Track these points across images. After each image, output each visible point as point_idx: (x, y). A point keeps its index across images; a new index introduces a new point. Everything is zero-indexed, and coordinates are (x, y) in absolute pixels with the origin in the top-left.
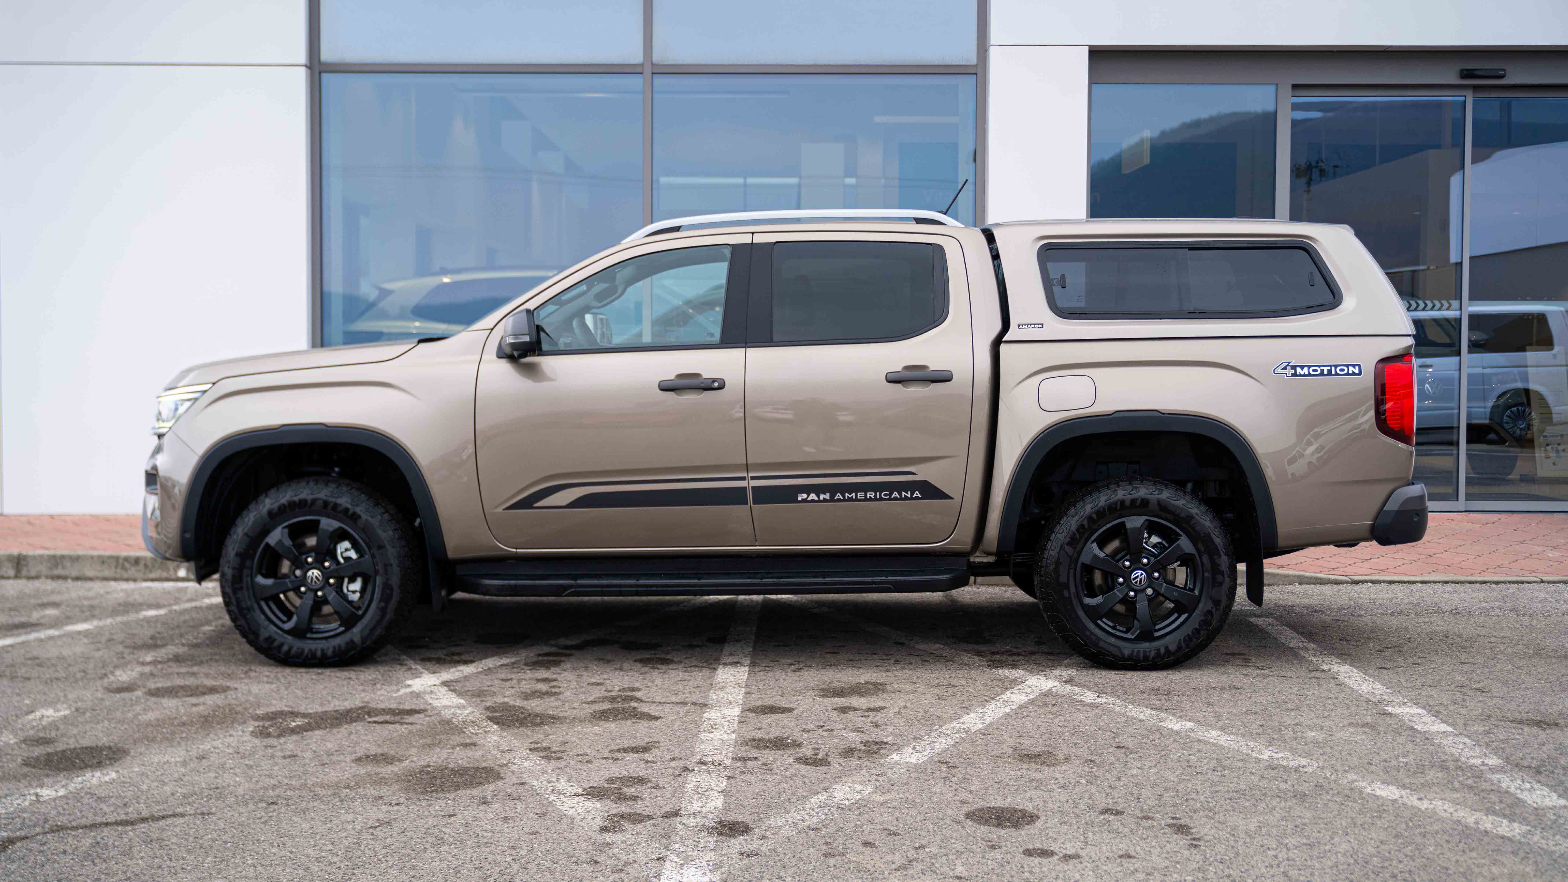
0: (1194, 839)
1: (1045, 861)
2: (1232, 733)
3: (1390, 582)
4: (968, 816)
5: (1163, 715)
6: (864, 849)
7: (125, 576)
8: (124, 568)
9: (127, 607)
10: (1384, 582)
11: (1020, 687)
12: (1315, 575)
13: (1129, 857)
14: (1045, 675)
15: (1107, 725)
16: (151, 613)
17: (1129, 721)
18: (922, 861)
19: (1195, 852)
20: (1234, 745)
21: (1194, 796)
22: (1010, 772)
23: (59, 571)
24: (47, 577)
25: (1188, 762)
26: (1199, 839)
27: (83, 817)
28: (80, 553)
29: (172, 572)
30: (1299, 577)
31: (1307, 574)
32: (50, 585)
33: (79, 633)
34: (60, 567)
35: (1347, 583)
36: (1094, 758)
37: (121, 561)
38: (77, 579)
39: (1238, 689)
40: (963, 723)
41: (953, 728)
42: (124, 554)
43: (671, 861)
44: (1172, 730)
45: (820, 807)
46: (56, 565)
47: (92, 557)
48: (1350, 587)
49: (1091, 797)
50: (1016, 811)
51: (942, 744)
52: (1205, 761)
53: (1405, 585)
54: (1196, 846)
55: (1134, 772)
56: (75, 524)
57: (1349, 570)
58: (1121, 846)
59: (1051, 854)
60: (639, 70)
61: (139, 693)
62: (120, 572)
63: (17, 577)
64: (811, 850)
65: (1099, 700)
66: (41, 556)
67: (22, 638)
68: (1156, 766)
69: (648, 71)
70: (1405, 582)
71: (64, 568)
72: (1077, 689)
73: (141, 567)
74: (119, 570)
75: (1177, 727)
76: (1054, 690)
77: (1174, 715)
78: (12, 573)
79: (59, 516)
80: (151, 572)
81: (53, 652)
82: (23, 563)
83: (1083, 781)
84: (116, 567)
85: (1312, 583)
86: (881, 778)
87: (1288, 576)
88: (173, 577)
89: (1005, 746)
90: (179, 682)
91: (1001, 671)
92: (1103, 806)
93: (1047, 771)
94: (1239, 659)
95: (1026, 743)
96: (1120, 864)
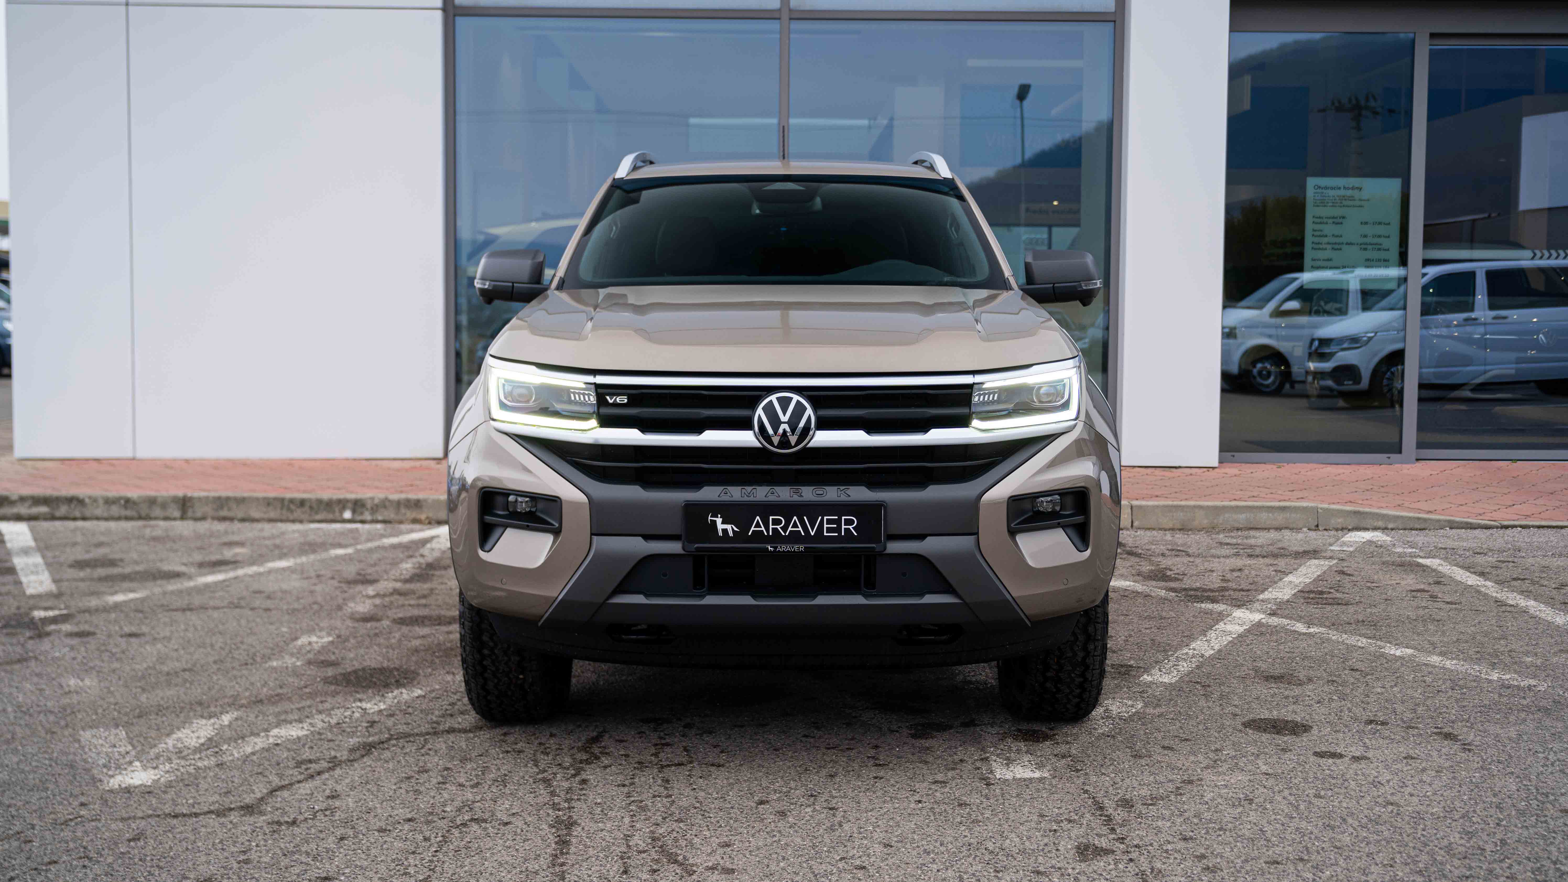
0: (1465, 744)
1: (1338, 761)
2: (1453, 659)
3: (1539, 527)
4: (1245, 725)
5: (1379, 643)
6: (1166, 752)
7: (291, 518)
8: (289, 510)
9: (309, 547)
10: (1533, 526)
11: (1229, 619)
12: (1465, 520)
13: (1412, 758)
14: (1247, 609)
15: (1332, 651)
16: (340, 552)
17: (1350, 648)
18: (1225, 761)
19: (1471, 754)
20: (1463, 669)
21: (1445, 710)
22: (1262, 690)
23: (224, 513)
24: (213, 518)
25: (1425, 682)
26: (1469, 744)
27: (420, 726)
28: (246, 495)
29: (337, 514)
30: (1449, 521)
31: (1458, 519)
32: (220, 526)
33: (284, 569)
34: (226, 509)
35: (1497, 527)
36: (1335, 678)
37: (286, 503)
38: (243, 520)
39: (1438, 621)
40: (1194, 649)
41: (1187, 653)
42: (288, 495)
43: (995, 761)
44: (1394, 655)
45: (1103, 718)
46: (221, 507)
47: (257, 499)
48: (1501, 531)
49: (1350, 710)
50: (1287, 722)
51: (1184, 667)
52: (1441, 682)
53: (1555, 530)
54: (1469, 750)
55: (1379, 690)
56: (216, 468)
57: (1496, 515)
58: (1401, 750)
59: (1341, 756)
60: (777, 16)
61: (386, 623)
62: (285, 514)
63: (183, 518)
64: (1118, 752)
65: (1312, 630)
66: (207, 498)
67: (231, 574)
68: (1396, 685)
69: (785, 16)
70: (1554, 527)
71: (229, 509)
72: (1285, 621)
73: (306, 508)
74: (284, 512)
75: (1398, 653)
76: (1263, 621)
77: (1390, 643)
78: (177, 514)
79: (194, 460)
80: (317, 513)
81: (271, 586)
82: (188, 504)
83: (1335, 697)
84: (282, 509)
85: (1462, 528)
86: (1145, 695)
87: (1439, 521)
88: (339, 519)
89: (1245, 668)
90: (416, 612)
91: (1203, 605)
92: (1365, 718)
93: (1297, 691)
94: (1426, 595)
95: (1263, 666)
96: (1407, 763)
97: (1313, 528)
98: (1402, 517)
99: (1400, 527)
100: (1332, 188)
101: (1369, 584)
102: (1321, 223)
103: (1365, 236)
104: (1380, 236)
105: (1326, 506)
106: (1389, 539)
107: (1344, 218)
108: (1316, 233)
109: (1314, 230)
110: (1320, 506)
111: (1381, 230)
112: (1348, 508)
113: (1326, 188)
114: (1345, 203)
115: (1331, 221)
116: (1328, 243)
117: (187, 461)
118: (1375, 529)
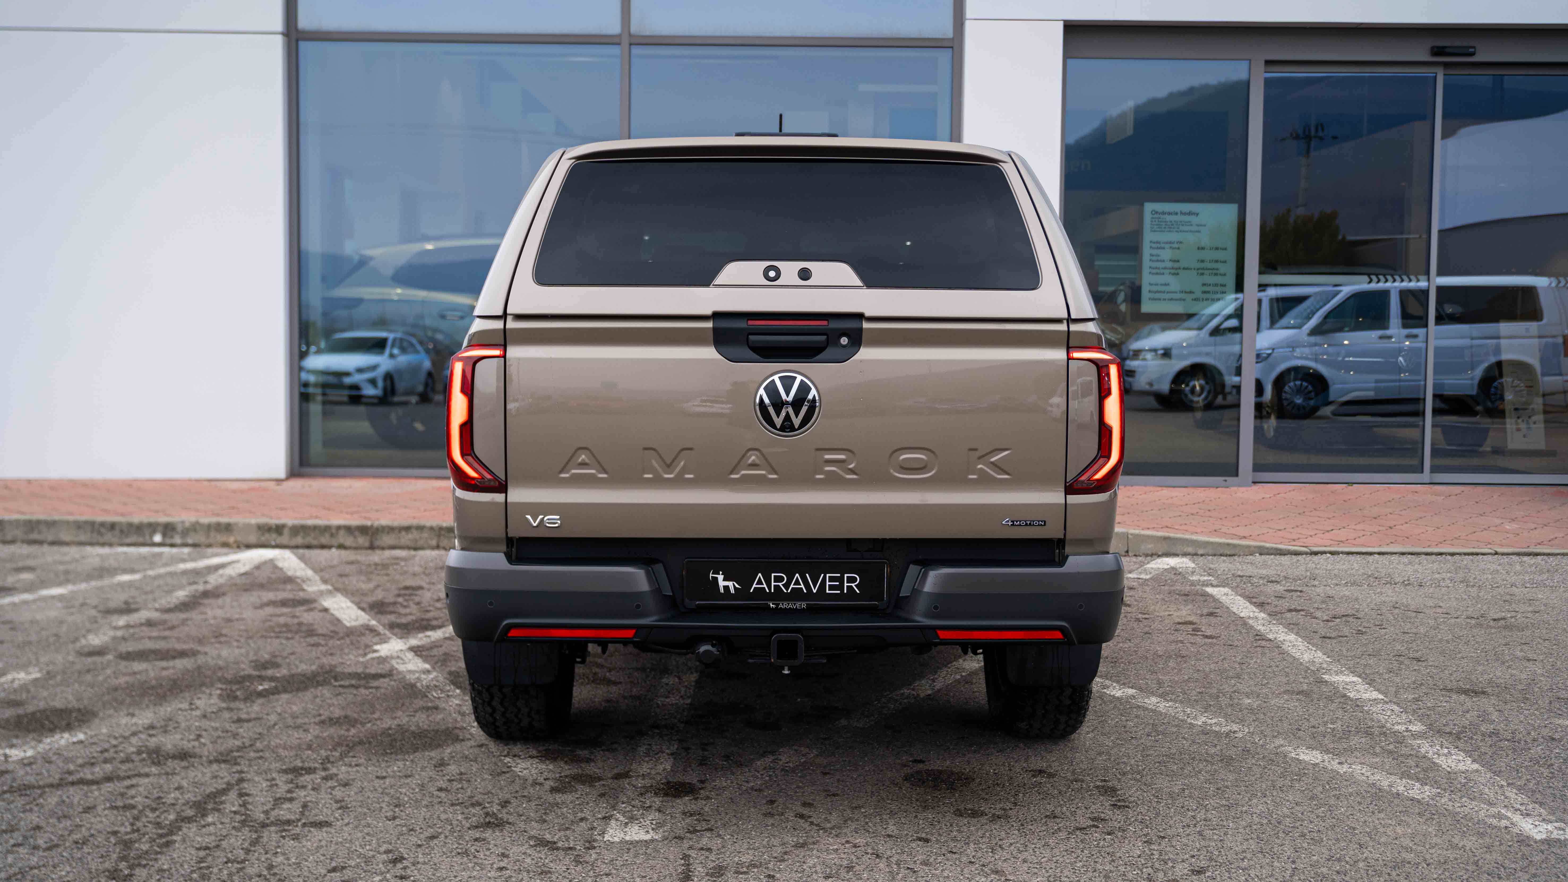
0: (1119, 801)
2: (1171, 700)
3: (1348, 553)
4: (906, 778)
5: (1108, 682)
7: (101, 540)
8: (100, 534)
9: (102, 572)
10: (1342, 553)
12: (1274, 546)
16: (126, 578)
18: (857, 820)
19: (1118, 812)
20: (1172, 712)
21: (1125, 760)
23: (35, 536)
24: (23, 542)
25: (1125, 727)
26: (1123, 801)
28: (56, 517)
29: (147, 537)
30: (1260, 547)
31: (1268, 545)
32: (26, 549)
33: (53, 597)
34: (36, 531)
35: (1306, 553)
37: (97, 526)
38: (53, 543)
39: (1183, 657)
40: (913, 690)
41: (903, 694)
42: (100, 518)
43: (617, 820)
45: (765, 768)
46: (32, 530)
47: (68, 523)
48: (1309, 558)
52: (1141, 727)
53: (1363, 556)
54: (1120, 807)
56: (52, 488)
57: (1310, 541)
59: (981, 814)
60: (616, 40)
61: (110, 657)
62: (96, 537)
64: (752, 810)
66: (17, 521)
68: (1092, 731)
69: (625, 41)
70: (1363, 553)
71: (40, 532)
73: (117, 532)
74: (95, 535)
75: (1118, 694)
77: (1118, 682)
79: (36, 480)
80: (127, 536)
81: (26, 616)
84: (92, 532)
85: (1272, 554)
87: (1249, 547)
88: (149, 542)
90: (150, 645)
92: (1037, 769)
94: (1190, 628)
96: (1046, 824)
97: (1124, 553)
98: (1212, 543)
99: (1210, 553)
100: (1170, 214)
101: (1140, 616)
102: (1158, 248)
103: (1203, 261)
104: (1217, 261)
105: (1137, 532)
106: (1193, 565)
107: (1181, 243)
108: (1154, 258)
109: (1151, 255)
110: (1132, 531)
111: (1220, 255)
112: (1160, 534)
113: (1164, 213)
114: (1182, 228)
115: (1167, 246)
116: (1165, 268)
117: (29, 482)
118: (1185, 555)
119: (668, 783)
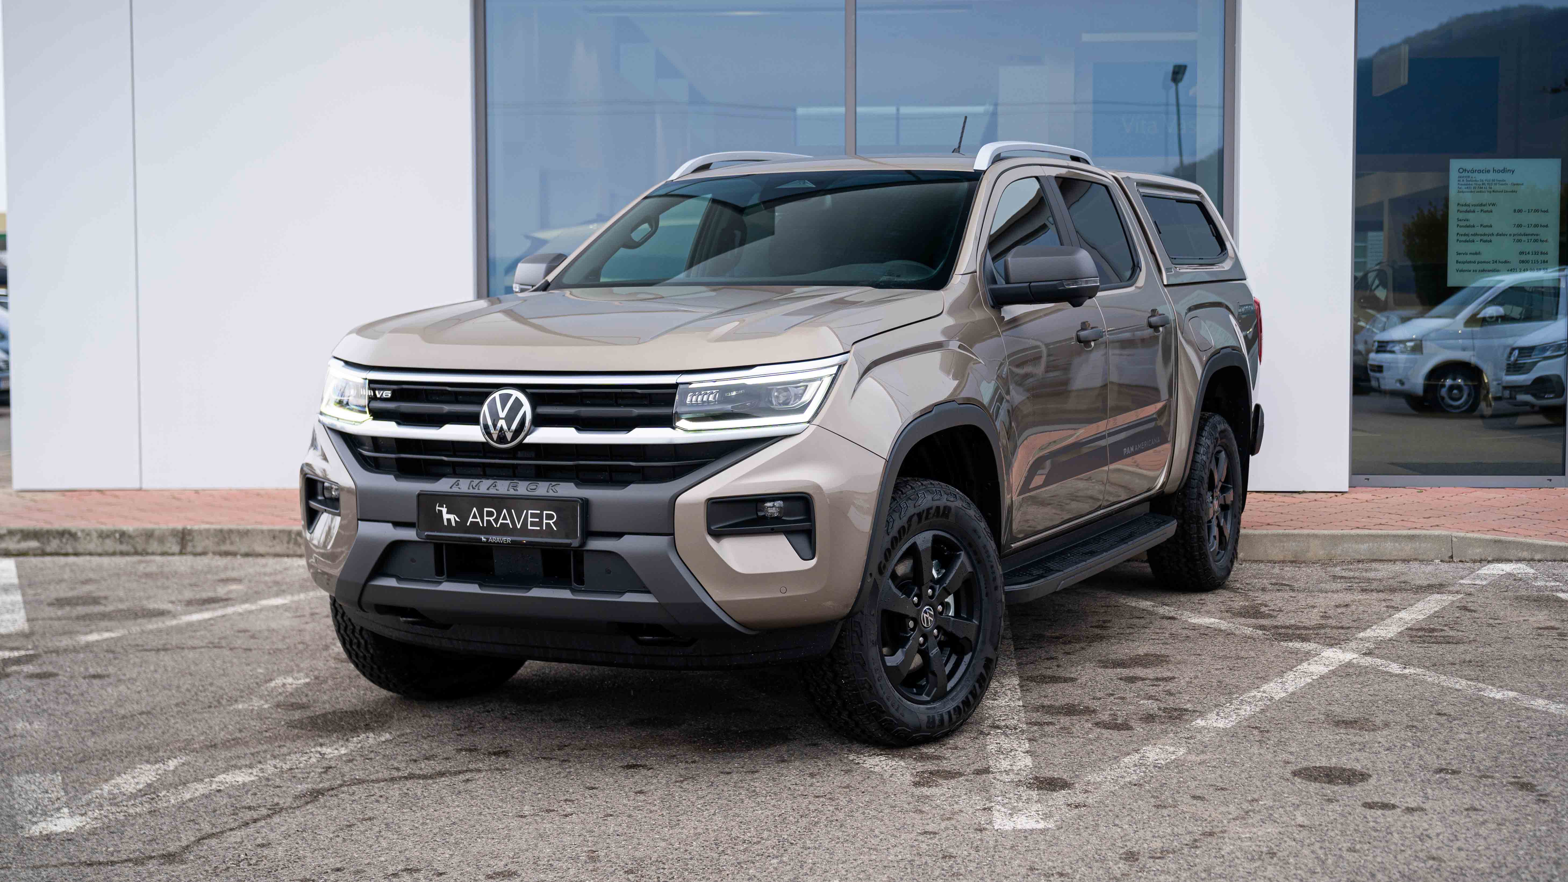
0: (1541, 795)
1: (1388, 813)
2: (1561, 702)
4: (1295, 774)
5: (1480, 685)
6: (1195, 802)
8: (296, 543)
11: (1316, 659)
13: (1476, 810)
14: (1340, 648)
15: (1422, 694)
17: (1444, 691)
18: (1259, 812)
19: (1545, 806)
21: (1532, 758)
22: (1328, 736)
23: (226, 547)
24: (214, 553)
25: (1518, 728)
26: (1546, 795)
27: (378, 772)
28: (249, 527)
32: (221, 562)
33: (277, 607)
34: (228, 542)
36: (1415, 723)
37: (293, 536)
38: (247, 555)
39: (1558, 661)
40: (1264, 692)
41: (1254, 696)
43: (999, 811)
44: (1494, 699)
45: (1135, 765)
46: (224, 541)
47: (262, 532)
49: (1421, 758)
50: (1344, 770)
51: (1247, 711)
52: (1537, 728)
54: (1544, 802)
55: (1463, 736)
56: (226, 499)
58: (1464, 801)
59: (1394, 807)
63: (181, 553)
64: (1140, 802)
65: (1407, 671)
66: (208, 531)
67: (219, 613)
68: (1484, 731)
71: (232, 543)
72: (1379, 661)
74: (291, 546)
75: (1499, 696)
76: (1355, 661)
77: (1493, 685)
78: (176, 548)
79: (204, 490)
81: (258, 625)
82: (188, 538)
83: (1409, 744)
84: (288, 542)
86: (1192, 741)
89: (1316, 712)
91: (1291, 644)
92: (1436, 766)
93: (1367, 736)
94: (1554, 633)
95: (1337, 709)
96: (1468, 816)
97: (1447, 559)
98: (1551, 546)
99: (1549, 558)
100: (1480, 171)
101: (1491, 621)
102: (1467, 211)
103: (1520, 226)
104: (1536, 226)
105: (1462, 534)
106: (1532, 571)
107: (1494, 205)
108: (1461, 223)
109: (1459, 220)
110: (1455, 534)
111: (1538, 219)
112: (1489, 537)
113: (1473, 171)
114: (1494, 187)
115: (1478, 209)
116: (1475, 235)
117: (197, 492)
118: (1519, 560)
119: (1036, 778)
